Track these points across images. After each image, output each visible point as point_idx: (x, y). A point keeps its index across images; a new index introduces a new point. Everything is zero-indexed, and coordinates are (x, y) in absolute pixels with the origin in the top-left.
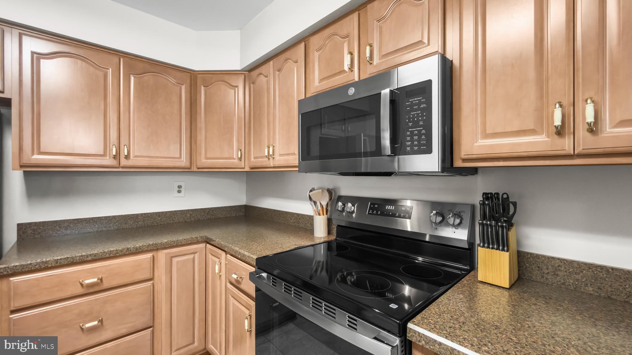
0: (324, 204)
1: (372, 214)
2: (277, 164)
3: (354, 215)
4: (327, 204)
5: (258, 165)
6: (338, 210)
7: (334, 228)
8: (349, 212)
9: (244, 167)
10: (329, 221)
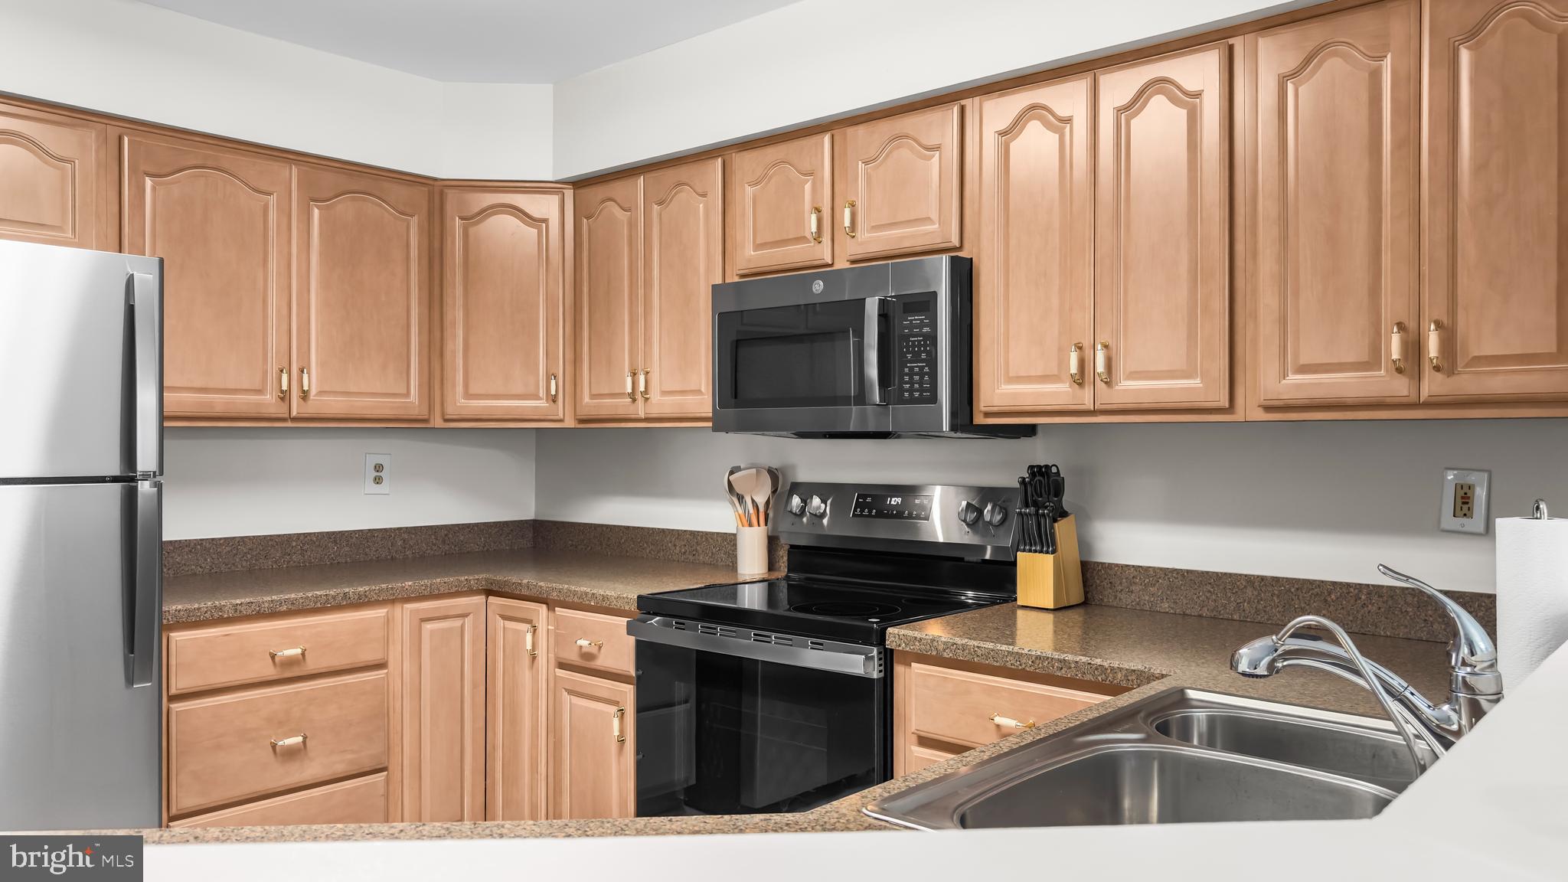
0: (761, 500)
1: (861, 516)
2: (655, 412)
3: (825, 521)
4: (768, 503)
5: (604, 413)
6: (791, 512)
7: (782, 557)
8: (815, 515)
9: (562, 417)
10: (772, 542)
